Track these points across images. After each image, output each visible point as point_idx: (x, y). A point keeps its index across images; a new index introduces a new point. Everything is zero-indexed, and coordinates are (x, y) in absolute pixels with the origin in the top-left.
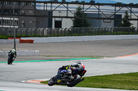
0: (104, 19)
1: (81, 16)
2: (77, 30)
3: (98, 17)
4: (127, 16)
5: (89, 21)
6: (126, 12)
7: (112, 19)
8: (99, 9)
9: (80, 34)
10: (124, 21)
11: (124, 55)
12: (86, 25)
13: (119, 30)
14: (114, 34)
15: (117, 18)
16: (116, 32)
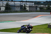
0: (16, 7)
1: (8, 6)
2: (6, 11)
3: (14, 6)
4: (25, 6)
5: (11, 7)
6: (25, 4)
7: (19, 7)
8: (14, 3)
9: (7, 12)
10: (24, 8)
11: (24, 20)
12: (10, 9)
13: (22, 11)
14: (20, 12)
15: (21, 6)
16: (21, 12)
